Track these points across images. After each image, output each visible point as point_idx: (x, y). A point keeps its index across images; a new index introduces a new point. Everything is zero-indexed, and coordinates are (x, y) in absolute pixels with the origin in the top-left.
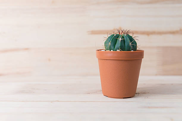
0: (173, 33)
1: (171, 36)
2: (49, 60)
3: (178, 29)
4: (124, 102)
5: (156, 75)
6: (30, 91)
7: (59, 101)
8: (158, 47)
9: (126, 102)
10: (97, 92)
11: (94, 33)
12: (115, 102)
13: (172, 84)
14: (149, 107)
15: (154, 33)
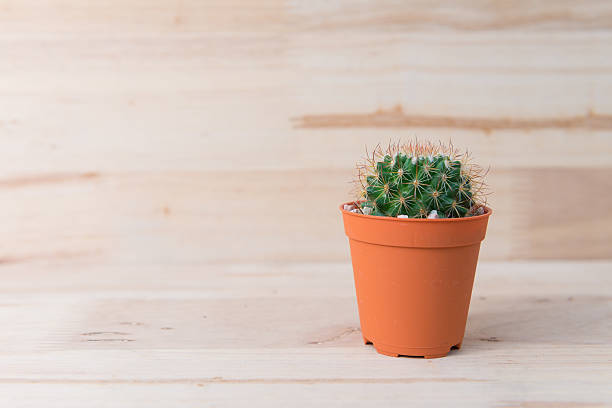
0: (566, 124)
1: (558, 135)
2: (167, 211)
3: (582, 113)
5: (511, 259)
6: (116, 334)
8: (517, 171)
11: (312, 122)
15: (504, 124)
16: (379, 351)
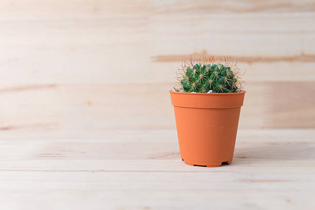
0: (290, 59)
1: (286, 65)
2: (90, 103)
4: (211, 172)
5: (263, 128)
6: (57, 154)
7: (105, 171)
8: (266, 83)
9: (214, 172)
10: (166, 156)
11: (162, 59)
12: (196, 172)
13: (289, 143)
14: (252, 181)
15: (259, 60)
16: (187, 163)
